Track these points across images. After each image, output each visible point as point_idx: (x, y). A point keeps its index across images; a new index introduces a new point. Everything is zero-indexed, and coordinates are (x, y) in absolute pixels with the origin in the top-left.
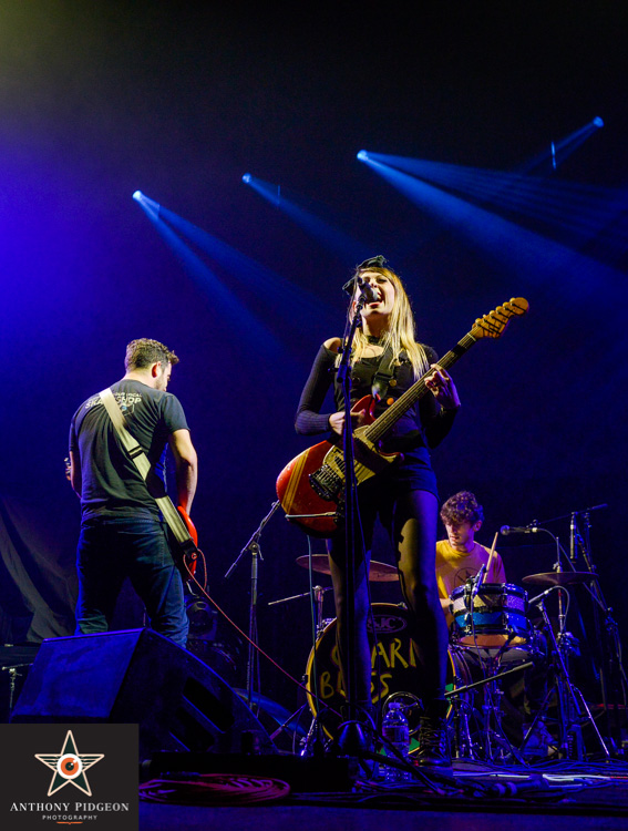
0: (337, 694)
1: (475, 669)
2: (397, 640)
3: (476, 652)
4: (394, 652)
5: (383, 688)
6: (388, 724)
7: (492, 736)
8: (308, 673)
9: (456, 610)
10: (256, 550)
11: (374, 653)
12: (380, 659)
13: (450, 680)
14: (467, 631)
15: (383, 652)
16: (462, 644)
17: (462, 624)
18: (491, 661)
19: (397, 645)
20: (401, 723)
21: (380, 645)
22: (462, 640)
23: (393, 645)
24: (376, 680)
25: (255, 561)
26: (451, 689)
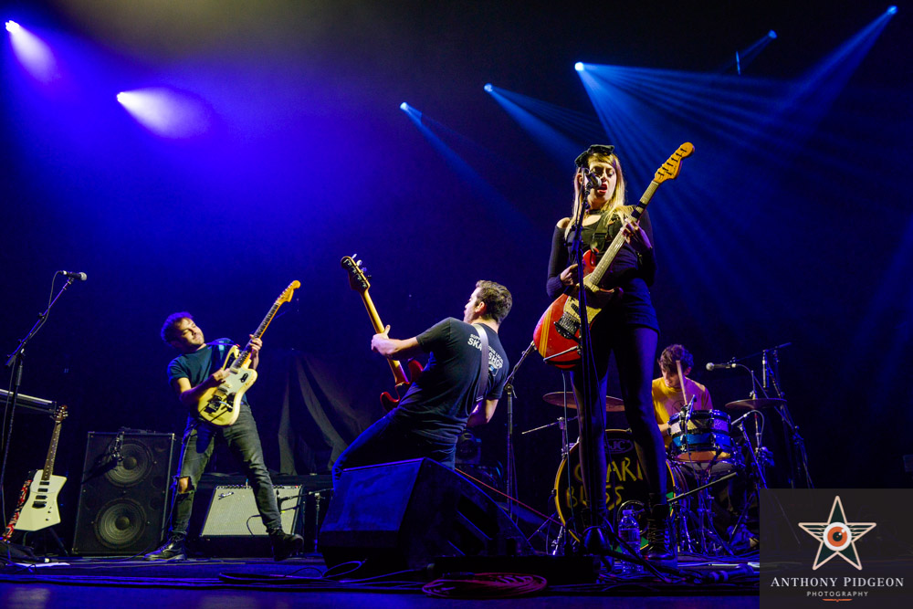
0: (581, 504)
1: (690, 479)
2: (627, 459)
3: (690, 465)
4: (625, 468)
5: (617, 497)
6: (623, 527)
7: (706, 533)
8: (556, 487)
9: (673, 432)
10: (510, 390)
11: (609, 470)
12: (613, 474)
13: (671, 489)
14: (683, 449)
15: (616, 469)
16: (679, 460)
17: (679, 444)
18: (703, 473)
19: (627, 462)
20: (633, 526)
21: (613, 463)
22: (679, 456)
23: (624, 463)
24: (611, 492)
25: (510, 399)
26: (672, 496)
